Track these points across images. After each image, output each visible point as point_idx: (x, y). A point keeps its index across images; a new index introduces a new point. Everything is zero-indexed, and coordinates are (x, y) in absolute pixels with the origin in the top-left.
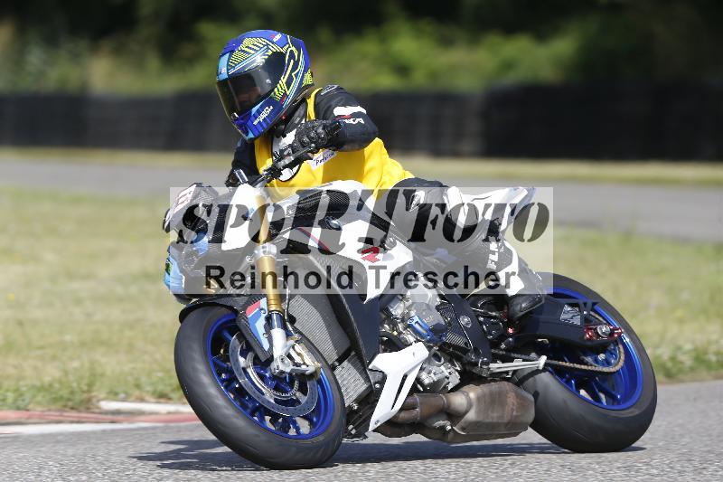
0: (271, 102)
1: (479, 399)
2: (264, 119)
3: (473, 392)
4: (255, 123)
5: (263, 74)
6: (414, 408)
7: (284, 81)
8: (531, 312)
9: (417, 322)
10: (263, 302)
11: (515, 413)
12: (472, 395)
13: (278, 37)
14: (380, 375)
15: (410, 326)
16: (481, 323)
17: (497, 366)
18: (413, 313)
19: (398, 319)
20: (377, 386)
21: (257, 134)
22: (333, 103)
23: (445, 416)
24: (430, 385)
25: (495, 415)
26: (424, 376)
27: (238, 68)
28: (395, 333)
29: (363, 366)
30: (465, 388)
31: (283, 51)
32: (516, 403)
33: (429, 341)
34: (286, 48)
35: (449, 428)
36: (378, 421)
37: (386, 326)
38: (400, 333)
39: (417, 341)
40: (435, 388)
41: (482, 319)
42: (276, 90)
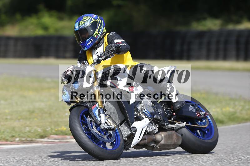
0: (93, 38)
1: (165, 136)
2: (91, 43)
3: (163, 134)
4: (87, 45)
5: (90, 28)
6: (145, 140)
7: (97, 31)
8: (181, 108)
9: (146, 111)
10: (97, 105)
11: (176, 141)
12: (163, 135)
13: (95, 16)
14: (135, 129)
15: (143, 113)
16: (165, 111)
17: (170, 126)
18: (144, 108)
19: (139, 110)
20: (134, 132)
21: (88, 48)
22: (114, 38)
23: (154, 142)
24: (150, 132)
25: (170, 142)
26: (148, 129)
27: (82, 26)
28: (139, 115)
29: (129, 126)
30: (160, 133)
31: (97, 21)
32: (176, 138)
33: (150, 118)
34: (97, 20)
35: (155, 146)
36: (134, 144)
37: (136, 112)
38: (140, 115)
39: (146, 117)
40: (151, 133)
41: (165, 110)
42: (94, 34)
